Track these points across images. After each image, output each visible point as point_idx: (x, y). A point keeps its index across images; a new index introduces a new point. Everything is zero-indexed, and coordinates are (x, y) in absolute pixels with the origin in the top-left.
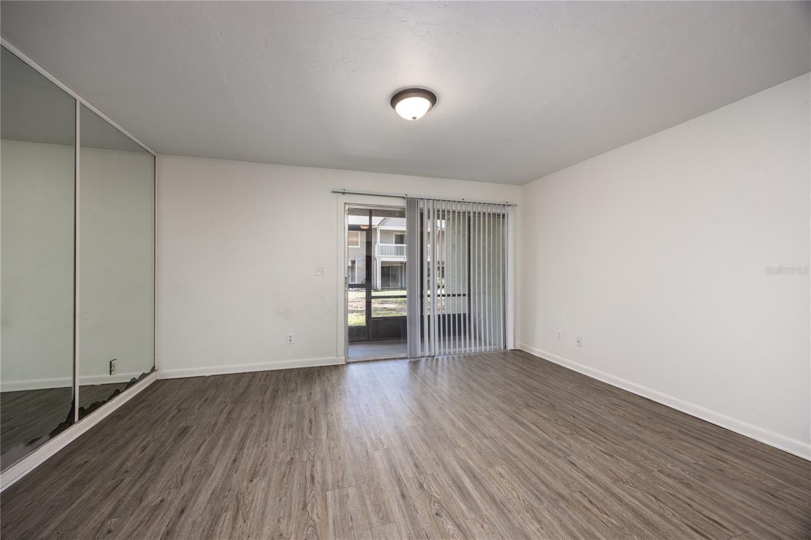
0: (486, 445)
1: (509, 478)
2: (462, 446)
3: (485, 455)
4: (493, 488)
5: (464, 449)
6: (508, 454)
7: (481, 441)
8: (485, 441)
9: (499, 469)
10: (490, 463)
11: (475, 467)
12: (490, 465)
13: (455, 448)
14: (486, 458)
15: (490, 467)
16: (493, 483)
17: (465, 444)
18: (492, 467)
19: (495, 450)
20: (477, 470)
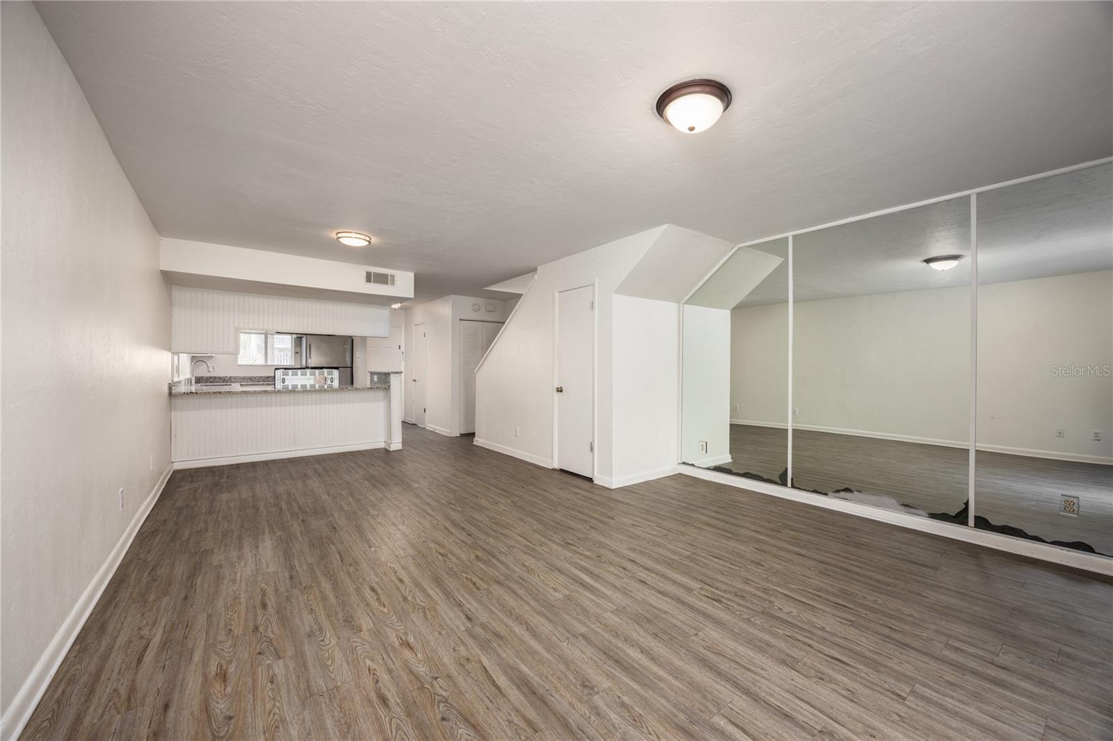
0: (579, 621)
1: (547, 588)
2: (609, 614)
3: (576, 608)
4: (561, 578)
5: (606, 610)
6: (548, 615)
7: (588, 627)
8: (583, 629)
9: (557, 595)
10: (569, 599)
11: (585, 592)
12: (568, 598)
13: (617, 610)
14: (574, 604)
15: (569, 595)
16: (562, 582)
17: (607, 617)
18: (566, 596)
19: (566, 616)
20: (581, 590)
